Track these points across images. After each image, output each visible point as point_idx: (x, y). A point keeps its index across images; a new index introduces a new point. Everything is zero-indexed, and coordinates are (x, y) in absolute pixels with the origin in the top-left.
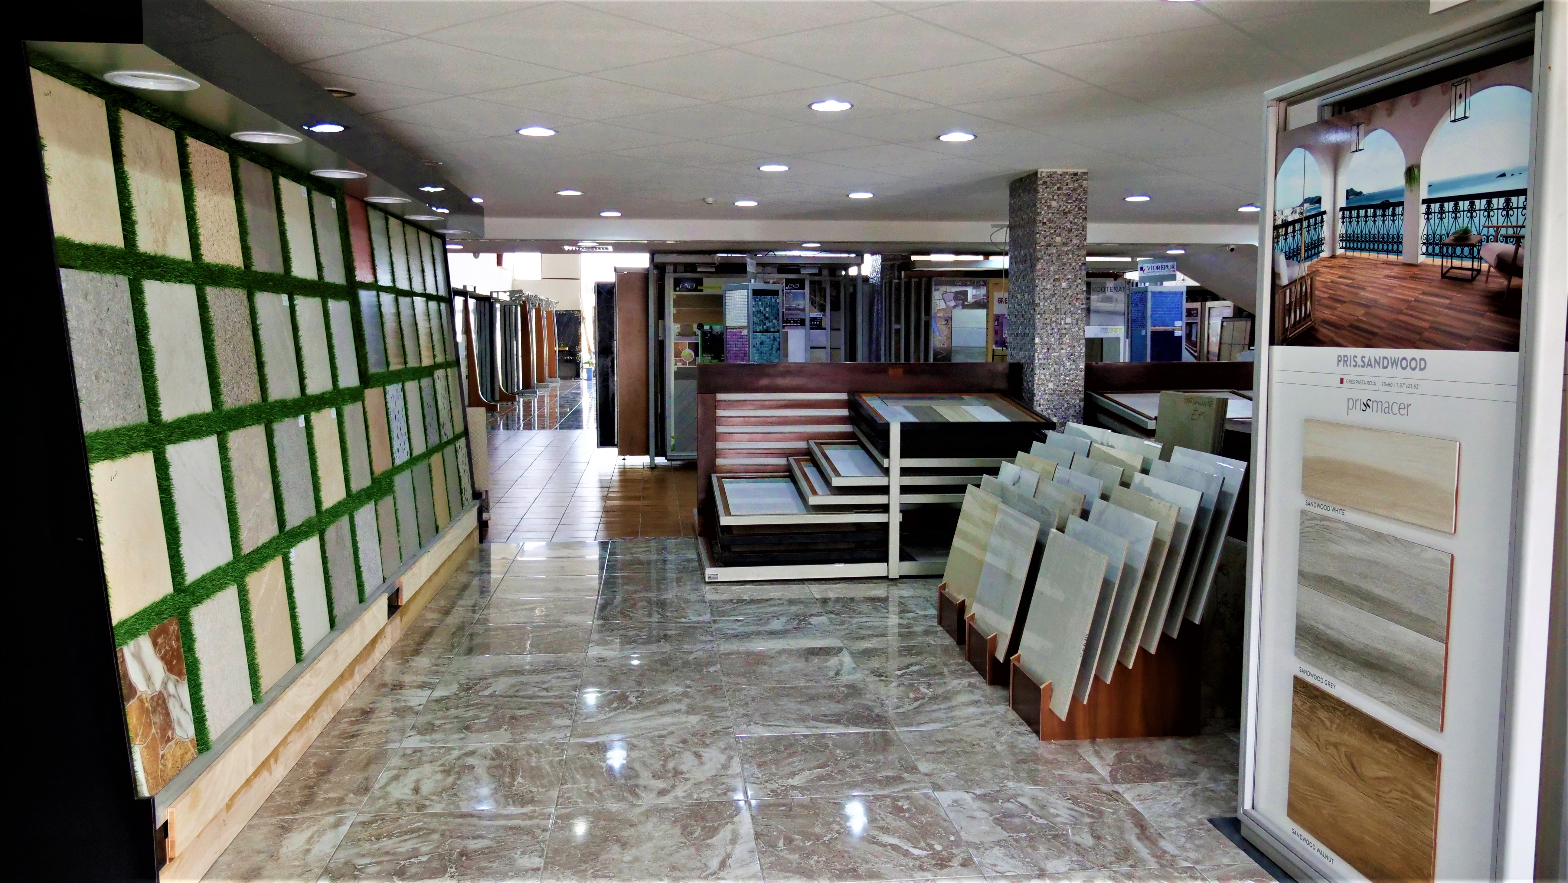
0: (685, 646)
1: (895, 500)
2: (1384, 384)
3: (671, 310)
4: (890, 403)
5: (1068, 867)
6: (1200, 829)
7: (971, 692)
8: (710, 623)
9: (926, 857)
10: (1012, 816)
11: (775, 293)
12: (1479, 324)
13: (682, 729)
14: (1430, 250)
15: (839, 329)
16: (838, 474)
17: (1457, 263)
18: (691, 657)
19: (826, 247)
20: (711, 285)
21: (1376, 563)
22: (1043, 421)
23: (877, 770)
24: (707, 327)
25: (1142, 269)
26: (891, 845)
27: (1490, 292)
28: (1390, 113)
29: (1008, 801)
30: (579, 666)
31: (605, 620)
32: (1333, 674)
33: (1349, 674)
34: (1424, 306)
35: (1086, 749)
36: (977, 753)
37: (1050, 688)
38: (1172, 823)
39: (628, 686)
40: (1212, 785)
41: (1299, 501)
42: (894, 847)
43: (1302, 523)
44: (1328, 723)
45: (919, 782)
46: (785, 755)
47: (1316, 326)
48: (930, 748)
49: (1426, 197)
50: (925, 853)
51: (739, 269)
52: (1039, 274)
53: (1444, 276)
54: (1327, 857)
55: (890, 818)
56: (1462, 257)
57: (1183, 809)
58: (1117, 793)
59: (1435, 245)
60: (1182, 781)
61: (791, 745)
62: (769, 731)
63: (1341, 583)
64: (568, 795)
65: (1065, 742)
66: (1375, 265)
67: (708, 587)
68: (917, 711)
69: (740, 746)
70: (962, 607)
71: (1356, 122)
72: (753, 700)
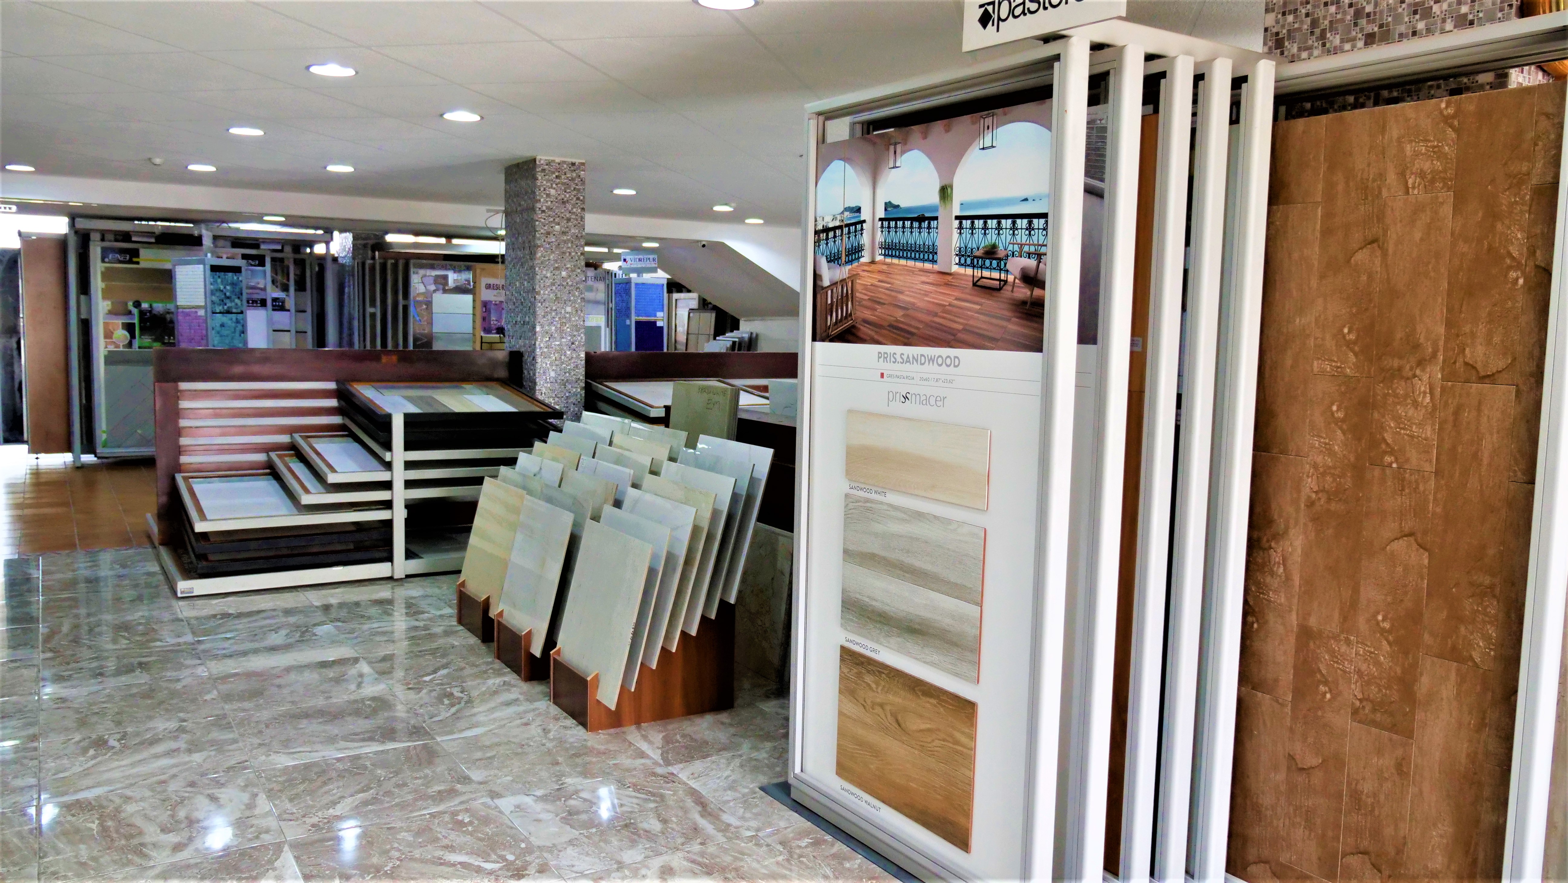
0: (169, 674)
1: (400, 495)
2: (922, 379)
3: (97, 283)
4: (387, 392)
5: (643, 855)
6: (754, 798)
7: (508, 690)
8: (193, 644)
9: (500, 869)
10: (578, 813)
11: (237, 270)
12: (1005, 328)
13: (187, 770)
14: (963, 261)
15: (304, 311)
16: (333, 470)
17: (986, 273)
18: (179, 686)
19: (291, 221)
20: (150, 258)
21: (917, 539)
22: (550, 410)
23: (427, 785)
24: (145, 305)
25: (625, 260)
26: (460, 863)
27: (1014, 300)
28: (925, 137)
29: (570, 798)
30: (31, 711)
31: (55, 652)
32: (878, 642)
33: (894, 641)
34: (955, 310)
35: (632, 734)
36: (527, 754)
37: (597, 678)
38: (729, 795)
39: (104, 728)
40: (754, 755)
41: (844, 486)
42: (464, 865)
43: (846, 506)
44: (874, 686)
45: (475, 792)
46: (319, 783)
47: (857, 325)
48: (479, 755)
49: (958, 214)
50: (497, 866)
51: (195, 241)
52: (539, 262)
53: (975, 284)
54: (874, 807)
55: (453, 836)
56: (990, 268)
57: (734, 781)
58: (673, 774)
59: (966, 256)
60: (728, 755)
61: (324, 771)
62: (294, 759)
63: (884, 558)
64: (52, 869)
65: (612, 731)
66: (913, 272)
67: (181, 603)
68: (456, 717)
69: (263, 780)
70: (486, 605)
71: (893, 141)
72: (267, 726)
